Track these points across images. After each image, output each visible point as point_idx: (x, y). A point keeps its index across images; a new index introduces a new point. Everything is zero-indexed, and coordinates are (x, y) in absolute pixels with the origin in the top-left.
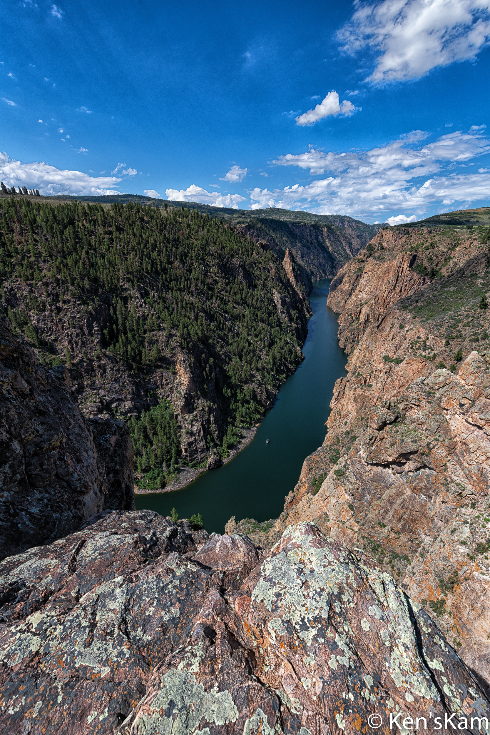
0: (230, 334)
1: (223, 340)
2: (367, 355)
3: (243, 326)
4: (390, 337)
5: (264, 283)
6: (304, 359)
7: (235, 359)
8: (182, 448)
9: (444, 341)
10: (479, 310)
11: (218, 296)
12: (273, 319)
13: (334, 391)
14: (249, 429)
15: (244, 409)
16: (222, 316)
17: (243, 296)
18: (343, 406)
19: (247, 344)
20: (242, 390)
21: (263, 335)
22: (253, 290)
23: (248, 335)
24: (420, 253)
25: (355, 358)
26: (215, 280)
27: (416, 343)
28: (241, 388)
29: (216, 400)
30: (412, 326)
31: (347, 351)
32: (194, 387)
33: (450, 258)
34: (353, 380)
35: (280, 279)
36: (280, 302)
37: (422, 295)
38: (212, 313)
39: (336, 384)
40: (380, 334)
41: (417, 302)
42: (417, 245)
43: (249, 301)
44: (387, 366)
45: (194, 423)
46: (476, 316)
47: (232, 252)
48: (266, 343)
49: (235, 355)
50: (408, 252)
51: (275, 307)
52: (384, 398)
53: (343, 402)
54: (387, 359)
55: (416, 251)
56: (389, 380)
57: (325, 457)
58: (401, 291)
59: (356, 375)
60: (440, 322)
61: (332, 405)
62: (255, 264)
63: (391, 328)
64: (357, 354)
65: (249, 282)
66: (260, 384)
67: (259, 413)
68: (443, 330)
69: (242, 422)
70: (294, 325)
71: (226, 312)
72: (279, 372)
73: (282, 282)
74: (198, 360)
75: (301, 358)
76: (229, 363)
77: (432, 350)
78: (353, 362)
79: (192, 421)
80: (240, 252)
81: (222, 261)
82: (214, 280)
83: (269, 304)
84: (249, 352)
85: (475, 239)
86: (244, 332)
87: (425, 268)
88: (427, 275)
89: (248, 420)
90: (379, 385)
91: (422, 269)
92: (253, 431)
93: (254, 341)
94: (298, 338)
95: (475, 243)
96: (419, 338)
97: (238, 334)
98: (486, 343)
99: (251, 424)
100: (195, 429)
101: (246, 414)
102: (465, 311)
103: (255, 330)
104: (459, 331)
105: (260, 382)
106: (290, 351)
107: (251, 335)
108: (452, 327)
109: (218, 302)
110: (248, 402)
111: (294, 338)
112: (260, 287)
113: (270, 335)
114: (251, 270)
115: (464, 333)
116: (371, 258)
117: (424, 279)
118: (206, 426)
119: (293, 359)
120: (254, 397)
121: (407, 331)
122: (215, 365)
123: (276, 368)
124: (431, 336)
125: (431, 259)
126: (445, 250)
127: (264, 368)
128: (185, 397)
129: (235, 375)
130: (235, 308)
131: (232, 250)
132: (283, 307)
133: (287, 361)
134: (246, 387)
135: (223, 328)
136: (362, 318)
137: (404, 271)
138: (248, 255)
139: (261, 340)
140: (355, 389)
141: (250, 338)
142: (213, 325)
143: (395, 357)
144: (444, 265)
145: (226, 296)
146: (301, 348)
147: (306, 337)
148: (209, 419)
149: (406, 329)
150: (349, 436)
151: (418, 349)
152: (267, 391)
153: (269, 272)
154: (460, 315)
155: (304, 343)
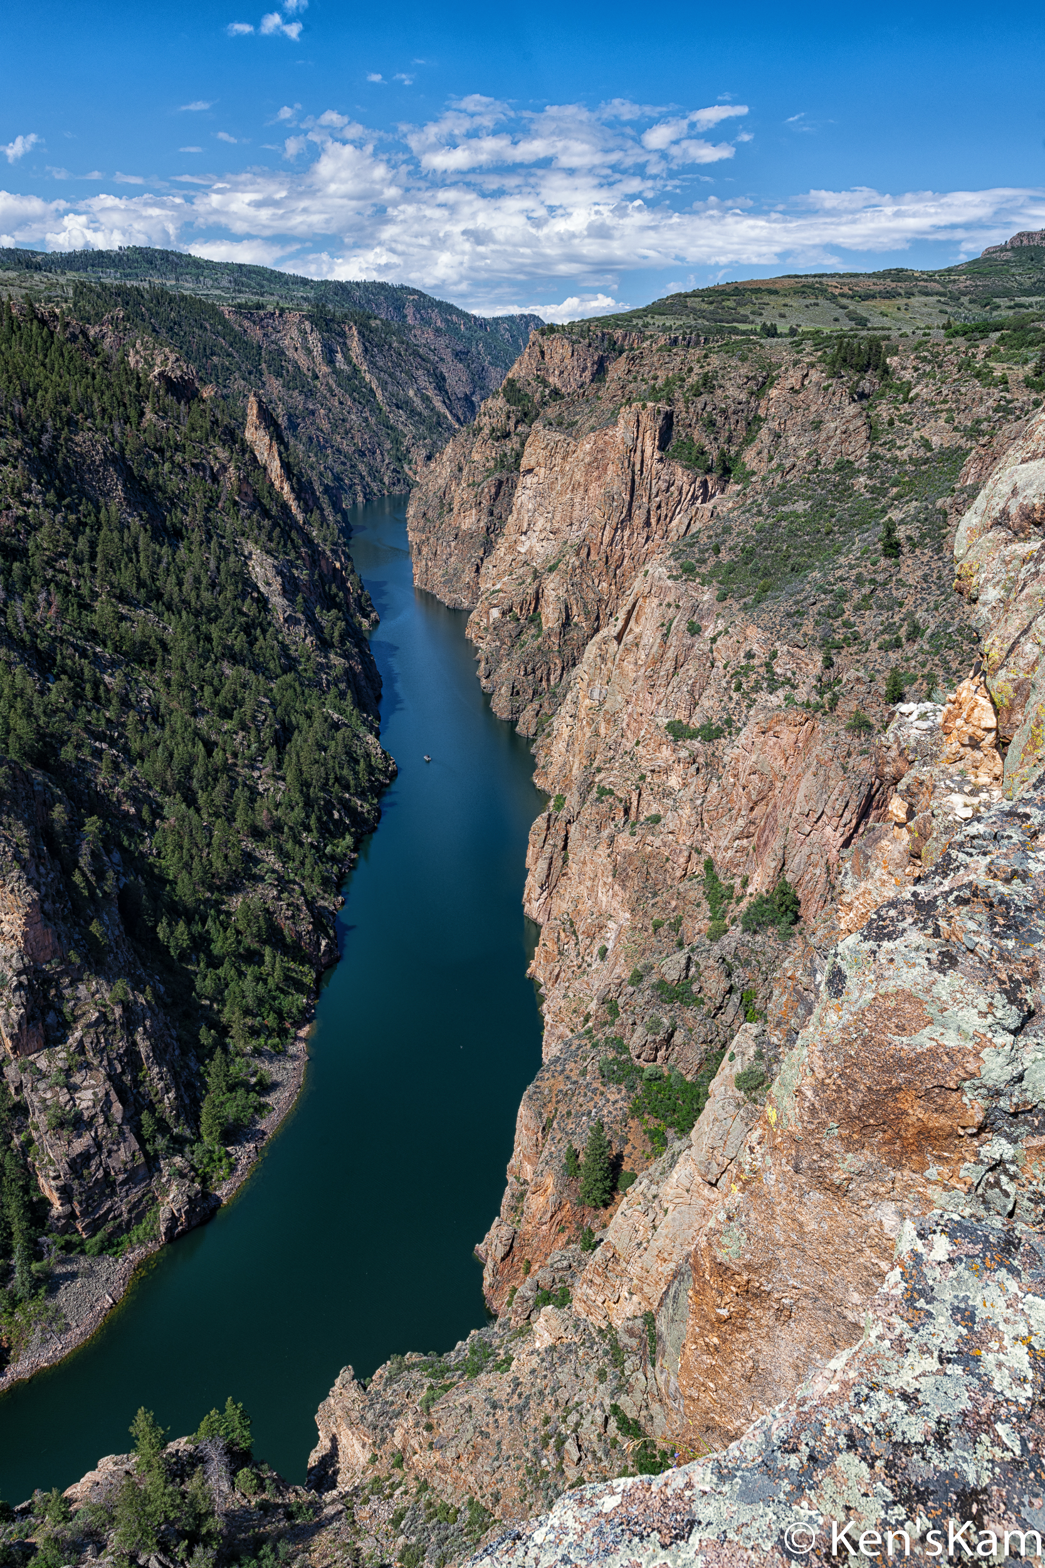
0: (132, 717)
1: (113, 743)
2: (603, 731)
3: (167, 683)
4: (669, 665)
5: (207, 520)
6: (395, 774)
7: (173, 808)
8: (48, 1188)
9: (819, 657)
10: (883, 562)
11: (47, 583)
12: (264, 644)
13: (529, 861)
14: (280, 1053)
15: (248, 984)
16: (83, 654)
17: (145, 573)
18: (577, 901)
19: (200, 747)
20: (225, 921)
21: (248, 708)
22: (175, 548)
23: (194, 714)
24: (681, 405)
25: (559, 747)
26: (24, 519)
27: (746, 670)
28: (219, 912)
29: (140, 971)
30: (721, 625)
31: (526, 725)
32: (50, 940)
33: (758, 419)
34: (589, 812)
35: (257, 504)
36: (277, 585)
37: (727, 530)
38: (42, 645)
39: (532, 838)
40: (631, 658)
41: (717, 550)
42: (668, 383)
43: (169, 586)
44: (684, 754)
45: (77, 1079)
46: (880, 578)
47: (65, 411)
48: (266, 734)
49: (166, 791)
50: (650, 404)
51: (263, 602)
52: (709, 848)
53: (572, 889)
54: (678, 732)
55: (670, 401)
56: (714, 790)
57: (584, 1073)
58: (648, 523)
59: (594, 794)
60: (796, 603)
61: (533, 908)
62: (160, 451)
63: (666, 635)
64: (566, 732)
65: (151, 518)
66: (283, 884)
67: (300, 987)
68: (808, 627)
69: (254, 1032)
70: (336, 660)
71: (93, 635)
72: (330, 830)
73: (266, 513)
74: (43, 833)
75: (384, 772)
76: (153, 829)
77: (794, 687)
78: (557, 759)
79: (68, 1072)
80: (97, 409)
81: (36, 443)
82: (18, 519)
83: (243, 595)
84: (212, 776)
85: (812, 365)
86: (174, 704)
87: (703, 453)
88: (709, 470)
89: (271, 1021)
90: (686, 811)
91: (694, 453)
92: (294, 1058)
93: (219, 732)
94: (361, 704)
95: (814, 375)
96: (750, 655)
97: (157, 716)
98: (921, 650)
99: (283, 1033)
100: (85, 1100)
101: (260, 1001)
102: (851, 567)
103: (217, 693)
104: (847, 624)
105: (280, 878)
106: (349, 753)
107: (203, 712)
108: (829, 617)
109: (57, 599)
110: (253, 957)
111: (348, 704)
112: (196, 536)
113: (272, 705)
114: (150, 474)
115: (861, 629)
116: (538, 425)
117: (704, 484)
118: (127, 1079)
119: (364, 776)
120: (273, 936)
121: (714, 640)
122: (109, 842)
123: (319, 819)
124: (782, 648)
125: (712, 423)
126: (743, 397)
127: (278, 827)
128: (20, 986)
129: (188, 867)
130: (122, 618)
131: (66, 402)
132: (292, 601)
133: (346, 788)
134: (236, 903)
135: (96, 698)
136: (550, 616)
137: (648, 462)
138: (127, 420)
139: (244, 727)
140: (612, 840)
141: (202, 723)
142: (57, 694)
143: (696, 722)
144: (748, 441)
145: (79, 576)
146: (377, 736)
147: (379, 698)
148: (132, 1051)
149: (709, 633)
150: (645, 984)
151: (757, 688)
152: (310, 904)
153: (215, 478)
154: (842, 579)
155: (378, 718)
